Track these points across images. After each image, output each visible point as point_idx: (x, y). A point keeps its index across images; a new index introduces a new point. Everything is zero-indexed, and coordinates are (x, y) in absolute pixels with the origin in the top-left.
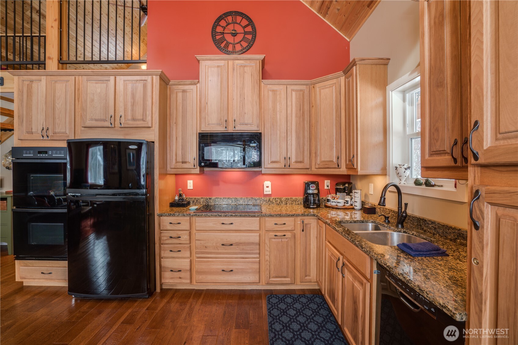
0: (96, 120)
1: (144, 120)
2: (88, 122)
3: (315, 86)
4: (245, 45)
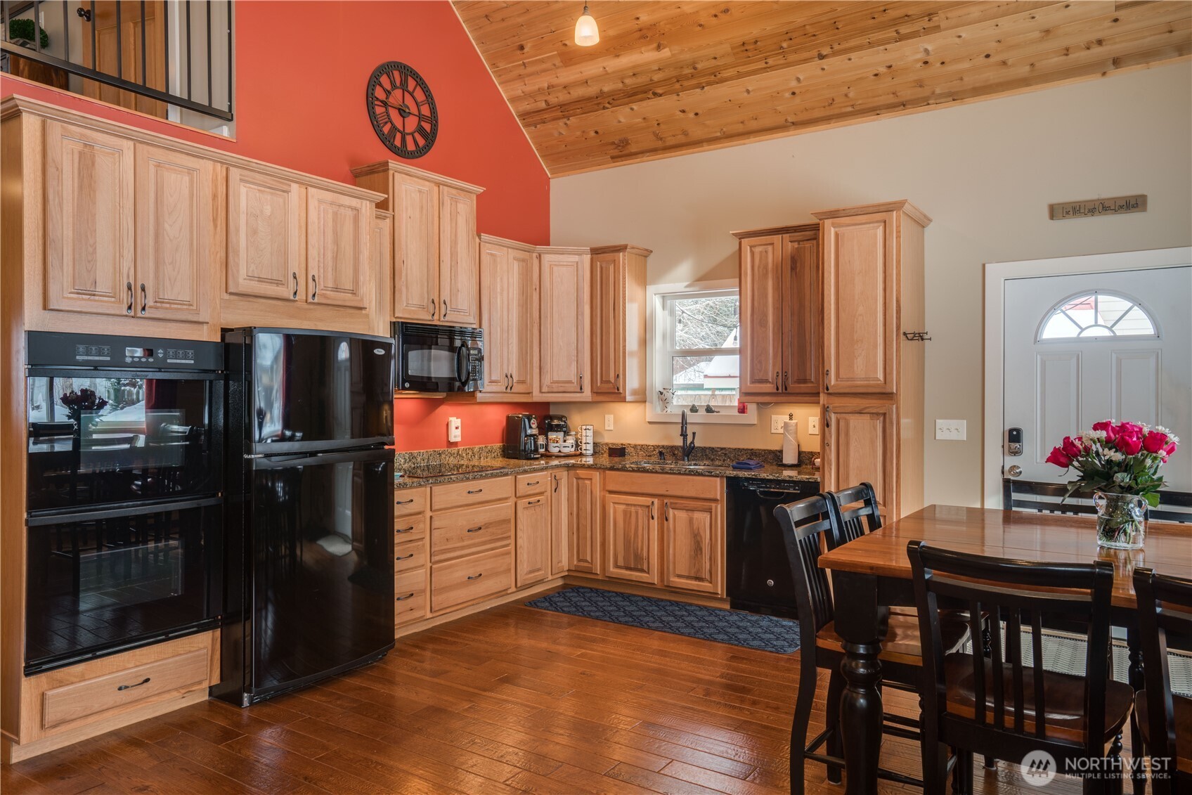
0: (261, 280)
1: (355, 292)
2: (242, 282)
3: (539, 257)
4: (421, 142)
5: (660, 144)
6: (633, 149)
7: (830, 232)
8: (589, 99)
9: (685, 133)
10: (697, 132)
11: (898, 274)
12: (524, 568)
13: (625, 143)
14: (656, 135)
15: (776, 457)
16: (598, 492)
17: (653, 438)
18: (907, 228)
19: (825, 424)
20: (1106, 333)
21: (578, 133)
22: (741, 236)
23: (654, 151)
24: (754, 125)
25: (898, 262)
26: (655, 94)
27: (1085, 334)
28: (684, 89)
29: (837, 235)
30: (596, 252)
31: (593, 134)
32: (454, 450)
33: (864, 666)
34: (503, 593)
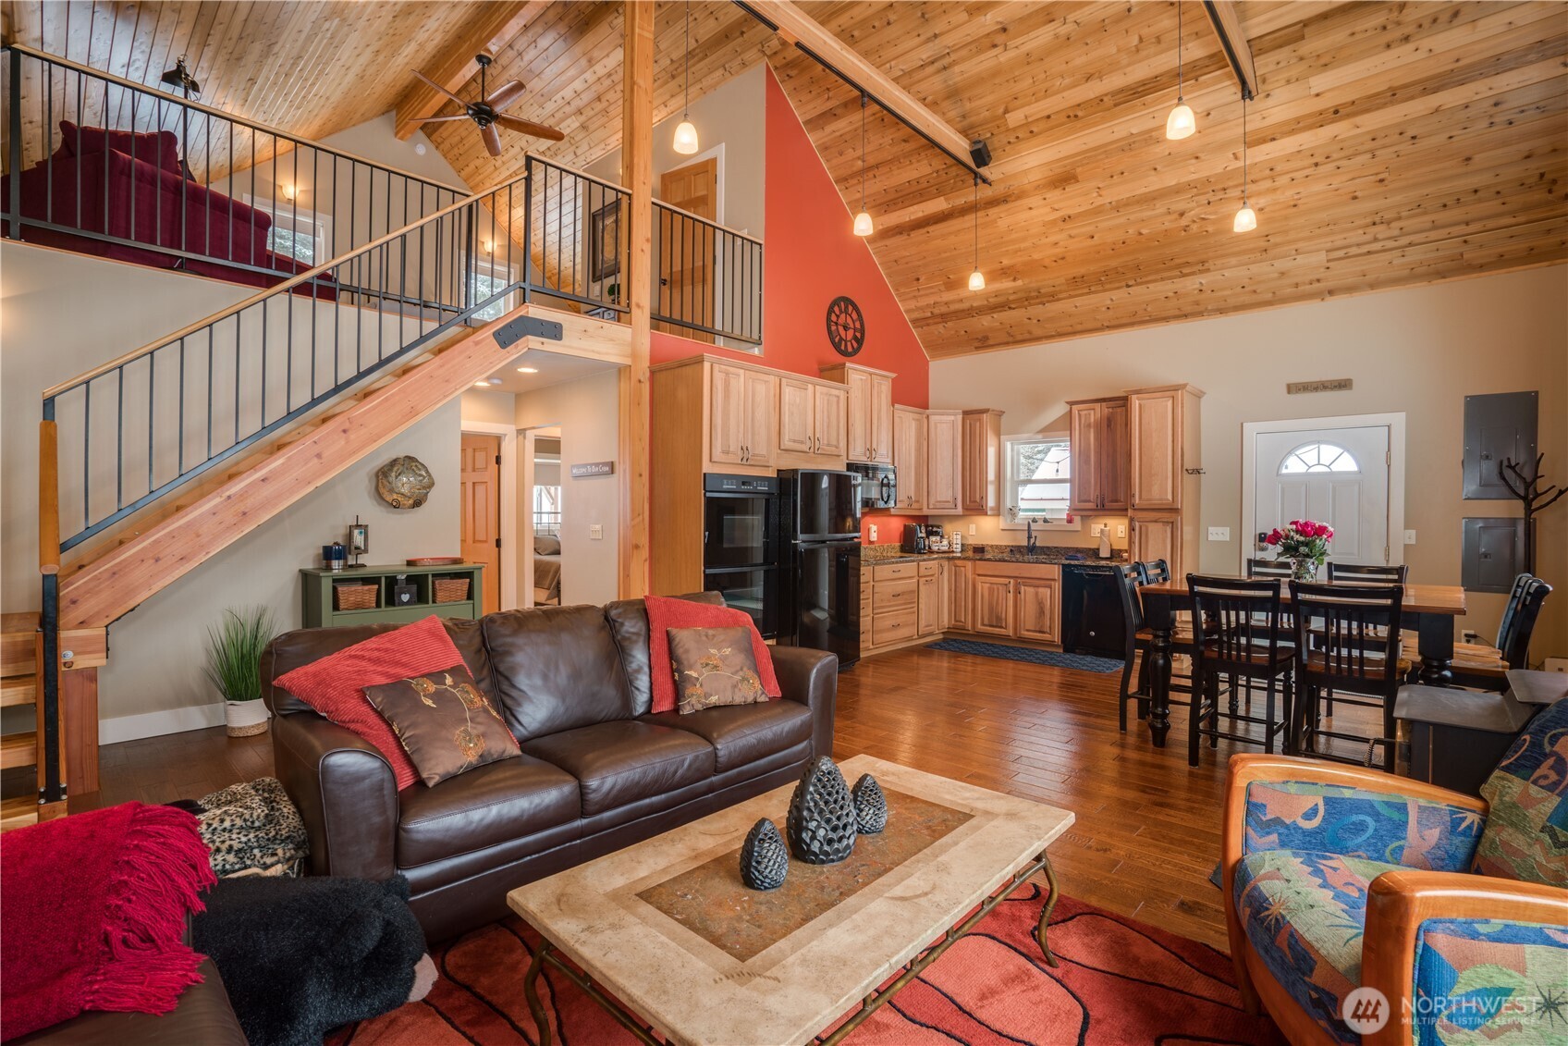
0: (794, 441)
1: (837, 446)
2: (787, 444)
3: (928, 417)
4: (855, 345)
5: (1011, 339)
6: (991, 342)
7: (1135, 402)
8: (963, 311)
9: (1030, 333)
10: (1037, 332)
11: (1182, 431)
12: (922, 623)
13: (986, 338)
14: (1008, 333)
15: (1095, 553)
16: (970, 575)
17: (1006, 541)
18: (1188, 400)
19: (1132, 529)
20: (1327, 470)
21: (953, 332)
22: (1071, 404)
23: (1007, 343)
24: (1079, 328)
25: (1182, 423)
26: (1010, 308)
27: (1311, 470)
28: (1030, 305)
29: (1140, 405)
30: (966, 413)
31: (963, 333)
32: (873, 546)
33: (1163, 642)
34: (910, 639)
